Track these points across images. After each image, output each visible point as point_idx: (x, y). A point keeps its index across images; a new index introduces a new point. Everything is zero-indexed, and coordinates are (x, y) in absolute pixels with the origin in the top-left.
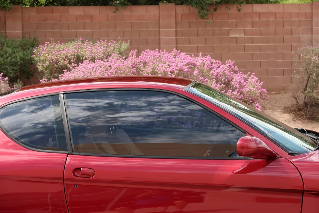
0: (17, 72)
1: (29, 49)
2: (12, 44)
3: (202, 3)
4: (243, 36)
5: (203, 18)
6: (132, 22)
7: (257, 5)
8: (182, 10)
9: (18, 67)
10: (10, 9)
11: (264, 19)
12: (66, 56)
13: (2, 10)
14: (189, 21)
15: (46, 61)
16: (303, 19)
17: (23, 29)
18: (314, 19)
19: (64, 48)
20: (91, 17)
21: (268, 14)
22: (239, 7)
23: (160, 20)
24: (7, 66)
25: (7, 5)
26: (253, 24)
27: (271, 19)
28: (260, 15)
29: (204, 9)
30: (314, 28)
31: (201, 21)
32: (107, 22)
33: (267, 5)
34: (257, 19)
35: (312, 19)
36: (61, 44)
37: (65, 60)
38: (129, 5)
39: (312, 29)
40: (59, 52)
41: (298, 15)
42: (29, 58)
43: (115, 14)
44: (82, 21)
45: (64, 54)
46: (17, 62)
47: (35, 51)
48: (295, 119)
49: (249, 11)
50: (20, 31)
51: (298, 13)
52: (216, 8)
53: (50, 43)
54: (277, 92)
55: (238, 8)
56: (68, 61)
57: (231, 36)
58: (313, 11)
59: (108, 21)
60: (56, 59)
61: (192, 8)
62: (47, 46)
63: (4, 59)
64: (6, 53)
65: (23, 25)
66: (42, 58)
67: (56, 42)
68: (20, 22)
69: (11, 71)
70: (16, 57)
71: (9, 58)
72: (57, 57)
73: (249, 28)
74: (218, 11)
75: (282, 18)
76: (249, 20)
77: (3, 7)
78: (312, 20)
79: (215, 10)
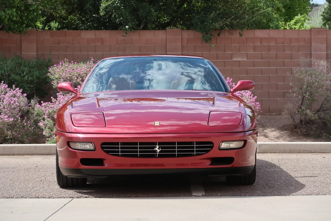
0: (33, 90)
1: (44, 69)
2: (29, 64)
3: (206, 28)
4: (246, 59)
5: (207, 42)
6: (140, 45)
7: (258, 30)
8: (188, 34)
9: (35, 86)
10: (26, 33)
11: (266, 44)
12: (79, 75)
13: (18, 34)
14: (194, 45)
15: (60, 78)
16: (302, 44)
17: (37, 52)
18: (313, 44)
19: (77, 67)
20: (102, 41)
21: (269, 39)
22: (242, 33)
23: (167, 44)
24: (24, 84)
25: (23, 28)
26: (255, 48)
27: (272, 44)
28: (261, 40)
29: (208, 33)
30: (312, 52)
31: (206, 45)
32: (117, 46)
33: (268, 31)
34: (259, 44)
35: (311, 44)
36: (74, 64)
37: (78, 78)
38: (138, 29)
39: (311, 54)
40: (72, 70)
41: (298, 40)
42: (44, 77)
43: (124, 37)
44: (93, 45)
45: (77, 73)
46: (34, 81)
47: (50, 70)
48: (291, 136)
49: (252, 36)
50: (35, 54)
51: (298, 39)
52: (220, 33)
53: (64, 62)
54: (278, 113)
55: (240, 33)
56: (80, 79)
57: (234, 59)
58: (312, 37)
59: (117, 44)
60: (70, 77)
61: (197, 33)
62: (62, 65)
63: (21, 78)
64: (23, 73)
65: (37, 48)
66: (57, 76)
67: (70, 62)
68: (35, 45)
69: (28, 89)
70: (33, 76)
71: (27, 77)
72: (70, 75)
73: (251, 52)
74: (222, 36)
75: (283, 43)
76: (251, 44)
77: (19, 31)
78: (311, 46)
79: (219, 35)
